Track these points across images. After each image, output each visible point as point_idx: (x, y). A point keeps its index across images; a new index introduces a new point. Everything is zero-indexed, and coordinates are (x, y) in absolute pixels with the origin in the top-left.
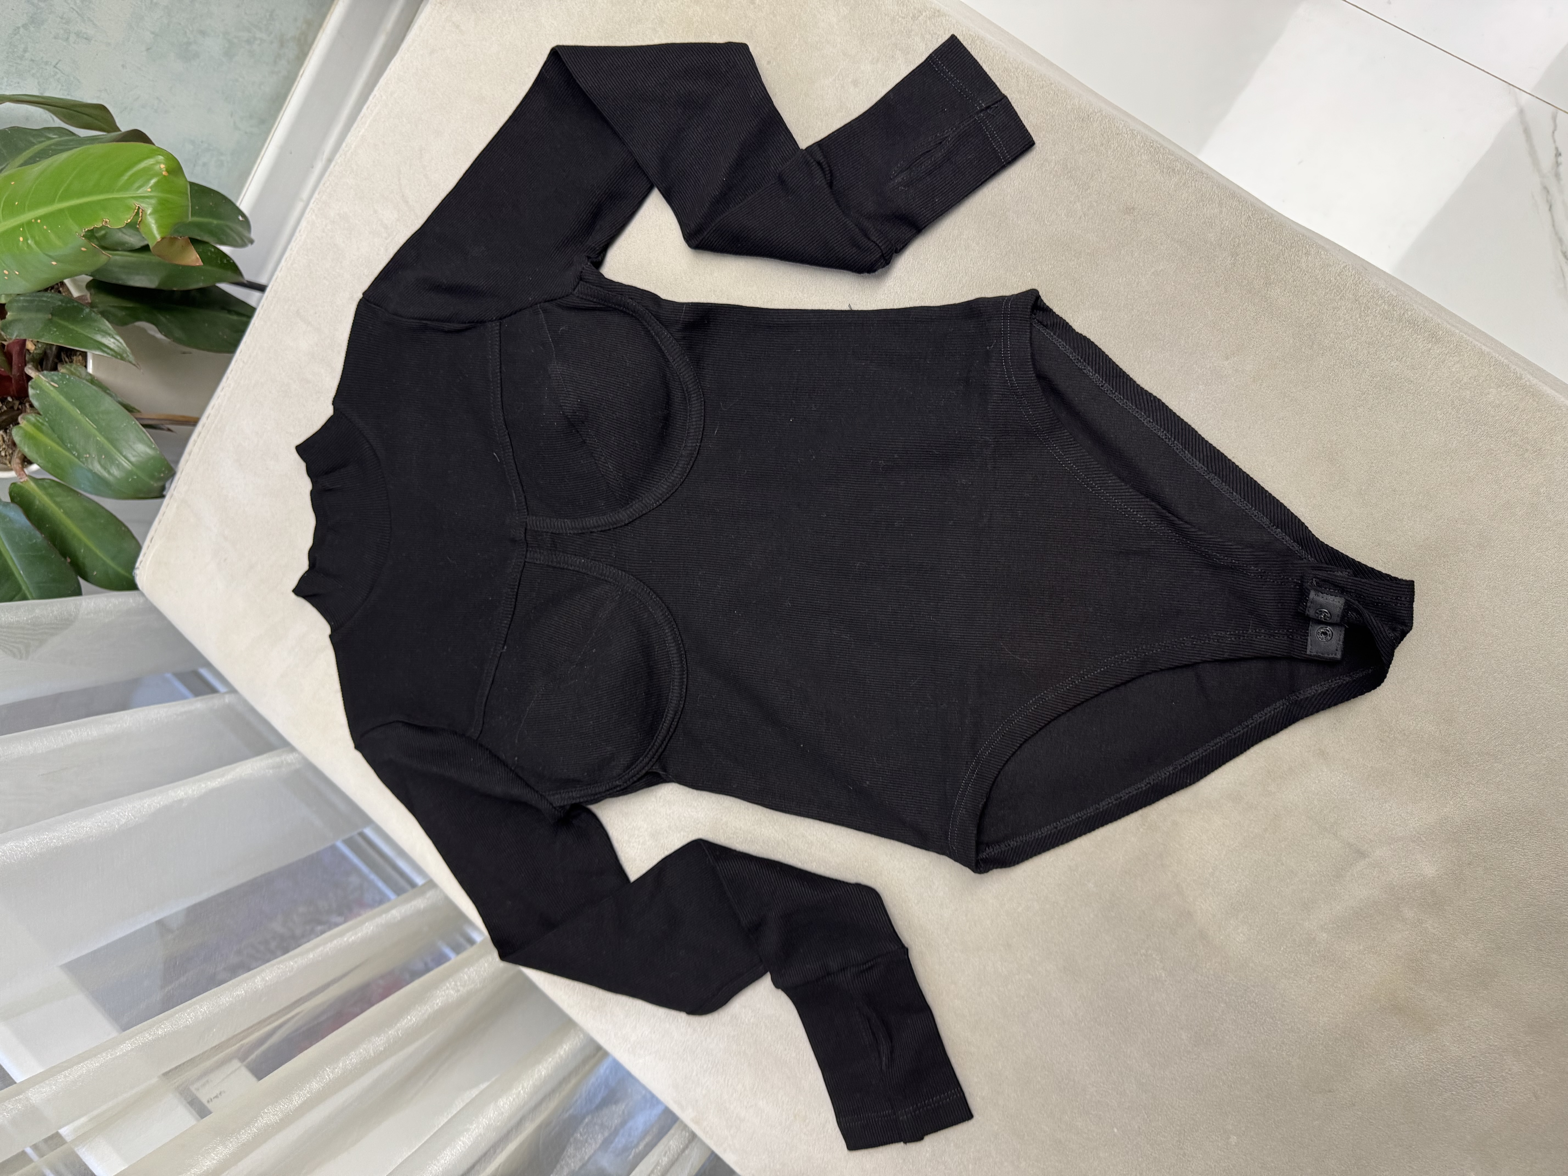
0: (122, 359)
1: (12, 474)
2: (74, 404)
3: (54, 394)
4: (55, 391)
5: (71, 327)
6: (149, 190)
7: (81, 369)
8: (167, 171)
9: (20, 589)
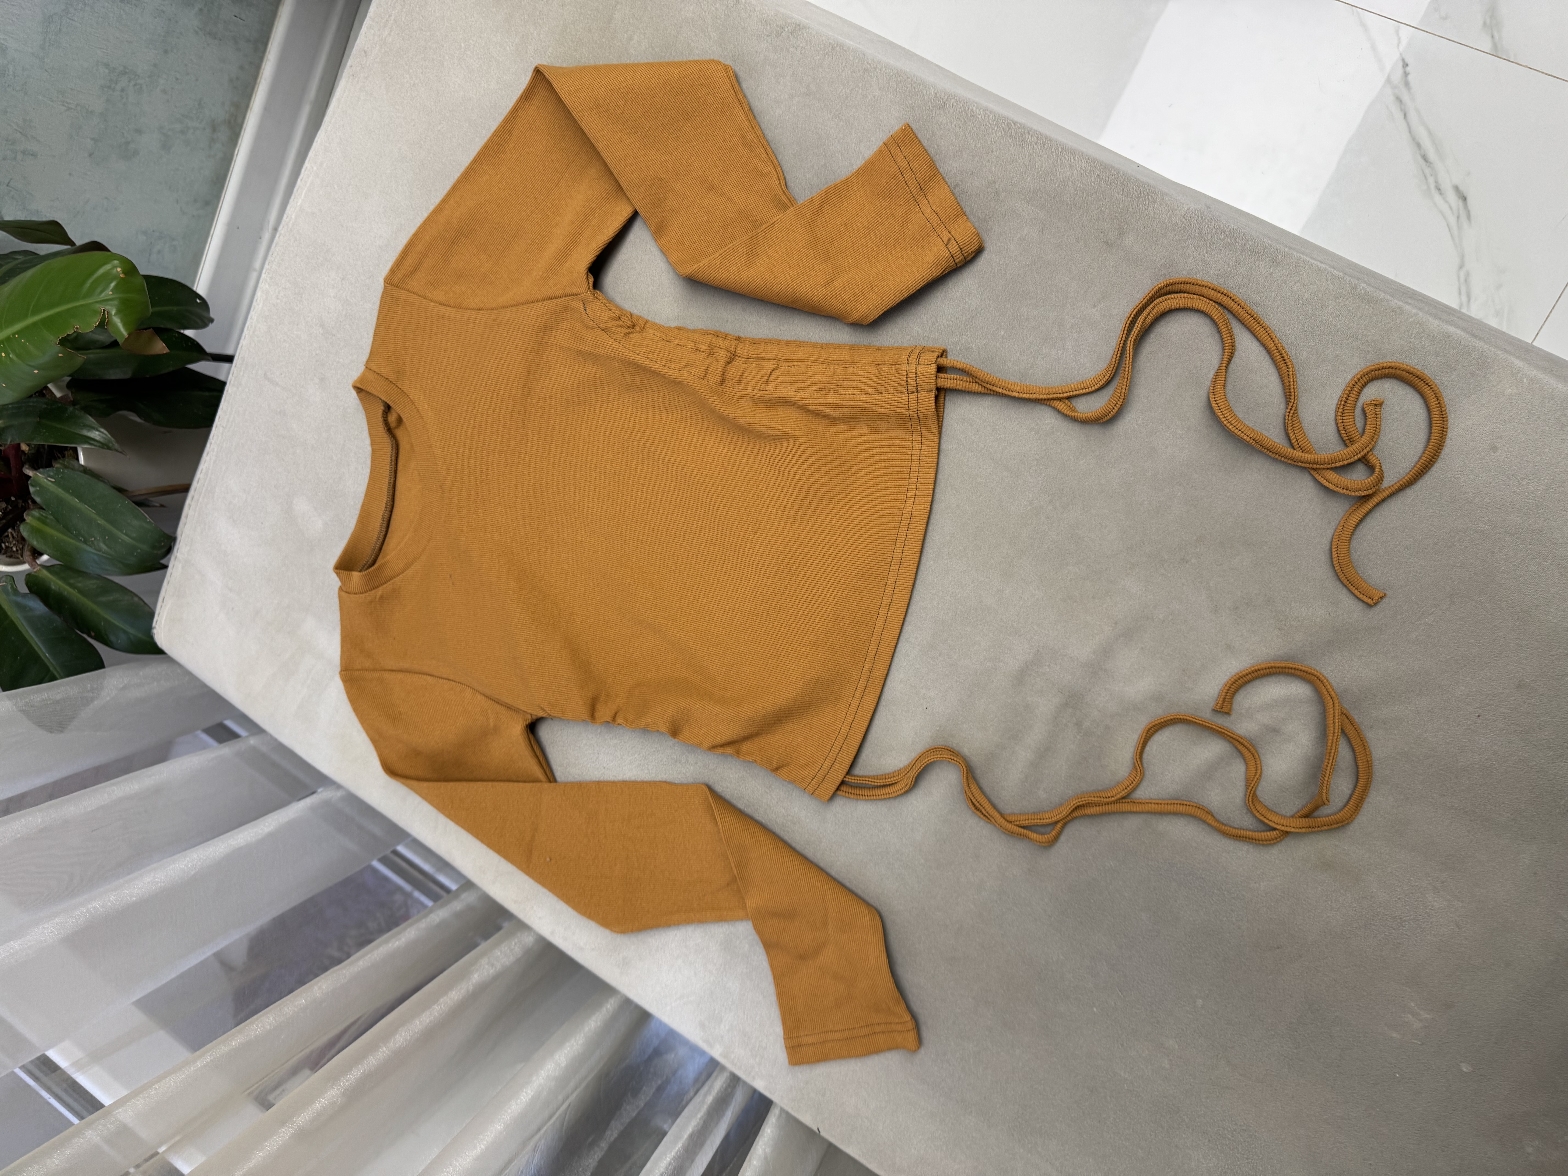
0: (109, 448)
1: (25, 567)
2: (72, 494)
3: (53, 488)
4: (53, 485)
5: (58, 426)
6: (111, 293)
7: (74, 462)
8: (124, 273)
9: (48, 670)
